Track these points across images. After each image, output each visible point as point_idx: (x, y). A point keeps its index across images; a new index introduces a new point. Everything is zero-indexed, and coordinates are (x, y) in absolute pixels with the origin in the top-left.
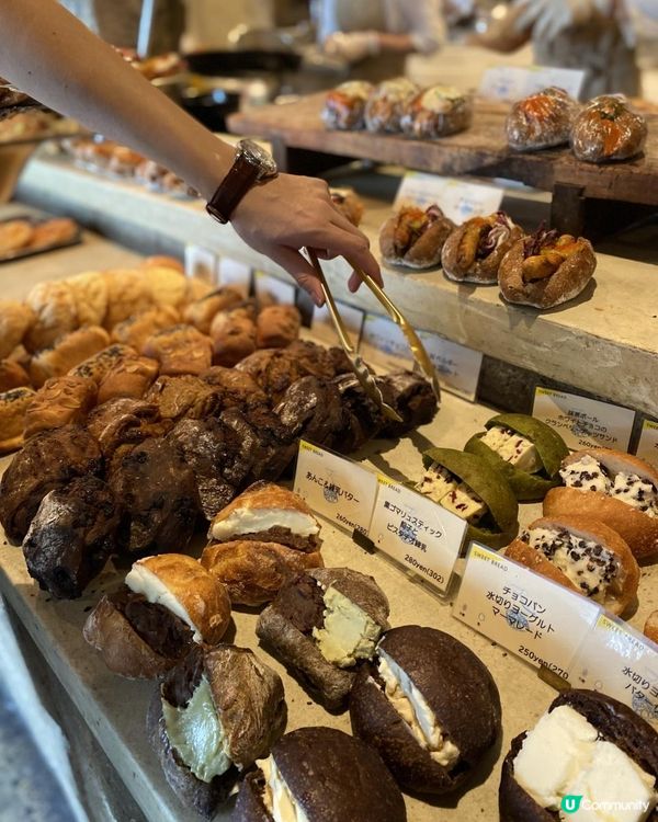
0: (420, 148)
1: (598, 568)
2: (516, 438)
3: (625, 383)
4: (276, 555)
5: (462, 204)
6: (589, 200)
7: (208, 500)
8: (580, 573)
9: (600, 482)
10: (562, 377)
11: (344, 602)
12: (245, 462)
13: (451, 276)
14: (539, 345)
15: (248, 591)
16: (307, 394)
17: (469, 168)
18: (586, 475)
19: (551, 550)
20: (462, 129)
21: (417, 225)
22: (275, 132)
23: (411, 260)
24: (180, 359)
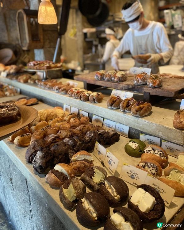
0: (116, 84)
1: (154, 169)
2: (135, 143)
3: (157, 132)
4: (85, 164)
5: (125, 96)
6: (151, 95)
7: (70, 154)
8: (151, 170)
9: (152, 152)
10: (145, 131)
11: (98, 171)
12: (78, 147)
13: (122, 110)
14: (140, 124)
15: (78, 171)
16: (91, 134)
17: (126, 89)
18: (149, 151)
19: (144, 167)
20: (125, 80)
21: (115, 100)
22: (84, 80)
23: (113, 107)
24: (63, 127)
